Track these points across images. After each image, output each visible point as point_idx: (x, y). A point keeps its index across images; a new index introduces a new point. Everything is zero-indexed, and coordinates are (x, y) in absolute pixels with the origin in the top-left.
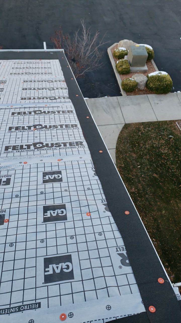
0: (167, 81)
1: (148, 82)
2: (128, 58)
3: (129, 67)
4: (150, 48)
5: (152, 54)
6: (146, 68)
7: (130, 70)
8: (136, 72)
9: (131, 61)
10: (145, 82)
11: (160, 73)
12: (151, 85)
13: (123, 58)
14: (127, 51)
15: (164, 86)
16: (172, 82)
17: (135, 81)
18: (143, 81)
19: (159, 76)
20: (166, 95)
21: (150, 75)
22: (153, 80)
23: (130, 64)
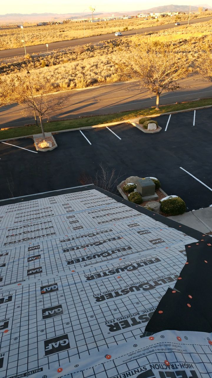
0: (179, 202)
1: (162, 206)
2: (137, 191)
3: (141, 198)
4: (156, 179)
5: (158, 183)
6: (156, 196)
7: (142, 200)
8: (148, 201)
9: (141, 192)
10: (159, 207)
11: (171, 197)
12: (166, 208)
13: (133, 191)
14: (135, 185)
15: (178, 207)
16: (184, 202)
17: (150, 208)
18: (157, 206)
19: (171, 199)
20: (183, 215)
21: (162, 200)
22: (166, 204)
23: (140, 194)
